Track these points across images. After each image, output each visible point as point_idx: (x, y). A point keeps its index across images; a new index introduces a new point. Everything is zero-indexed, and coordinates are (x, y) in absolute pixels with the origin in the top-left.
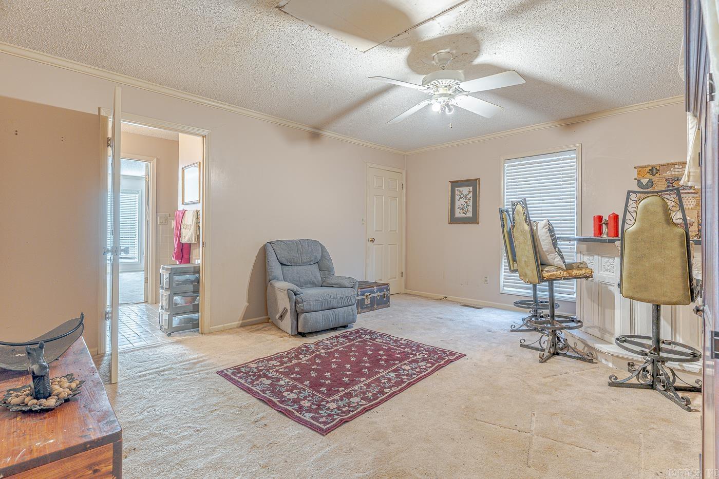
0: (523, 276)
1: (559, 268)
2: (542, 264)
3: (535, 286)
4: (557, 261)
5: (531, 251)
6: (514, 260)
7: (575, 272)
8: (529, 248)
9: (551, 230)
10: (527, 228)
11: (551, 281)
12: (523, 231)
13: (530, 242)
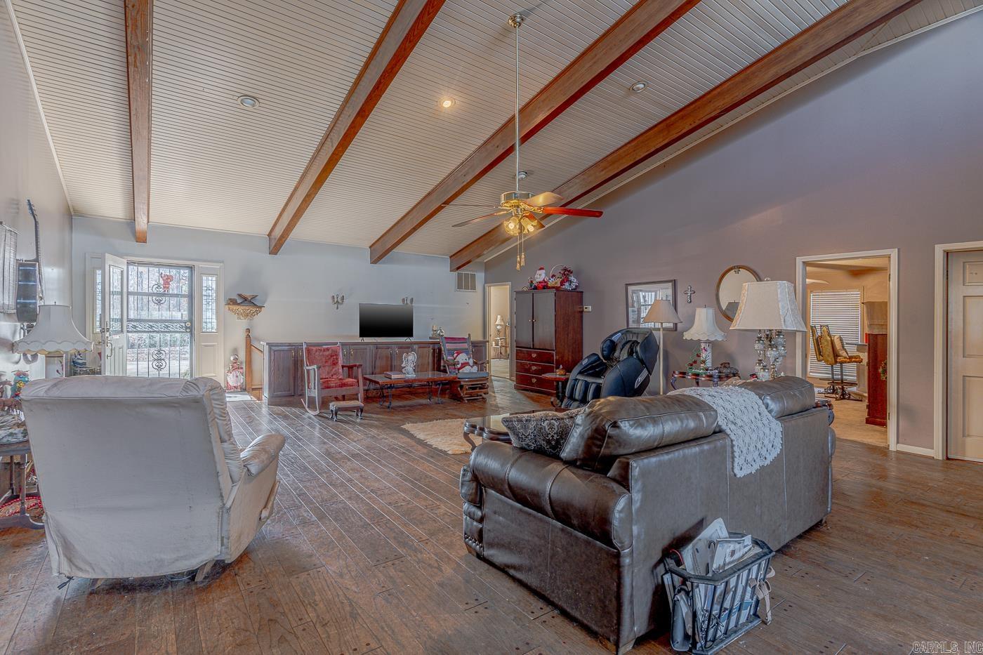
0: (827, 361)
1: (845, 358)
2: (836, 355)
3: (832, 366)
4: (844, 354)
5: (831, 350)
6: (820, 354)
7: (853, 360)
8: (830, 349)
9: (841, 340)
10: (829, 339)
11: (841, 363)
12: (827, 340)
13: (830, 345)
